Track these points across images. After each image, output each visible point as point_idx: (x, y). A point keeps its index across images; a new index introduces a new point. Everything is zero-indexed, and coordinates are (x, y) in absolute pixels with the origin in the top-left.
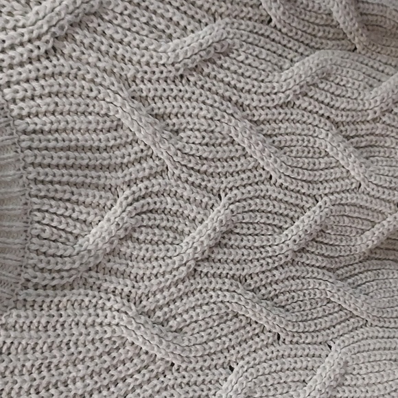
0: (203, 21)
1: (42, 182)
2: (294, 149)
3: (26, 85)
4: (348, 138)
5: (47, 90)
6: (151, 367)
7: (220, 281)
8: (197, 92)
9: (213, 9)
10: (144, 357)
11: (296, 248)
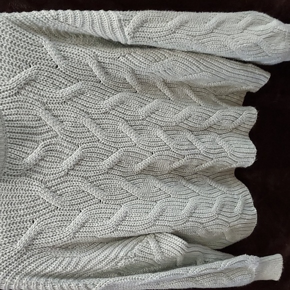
0: (74, 82)
1: (12, 138)
2: (109, 130)
3: (7, 105)
4: (131, 126)
5: (15, 107)
6: (49, 208)
7: (77, 178)
8: (70, 108)
9: (78, 78)
10: (46, 204)
11: (109, 167)
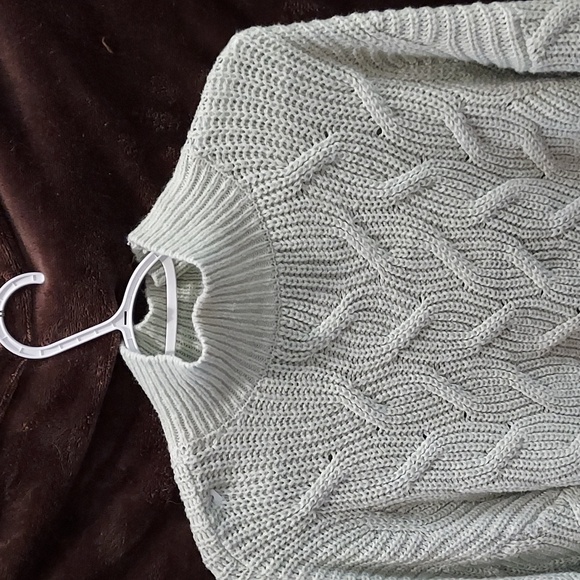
0: (413, 163)
2: (485, 262)
4: (533, 252)
6: (362, 429)
7: (418, 366)
8: (406, 218)
9: (421, 153)
10: (356, 421)
11: (483, 343)
